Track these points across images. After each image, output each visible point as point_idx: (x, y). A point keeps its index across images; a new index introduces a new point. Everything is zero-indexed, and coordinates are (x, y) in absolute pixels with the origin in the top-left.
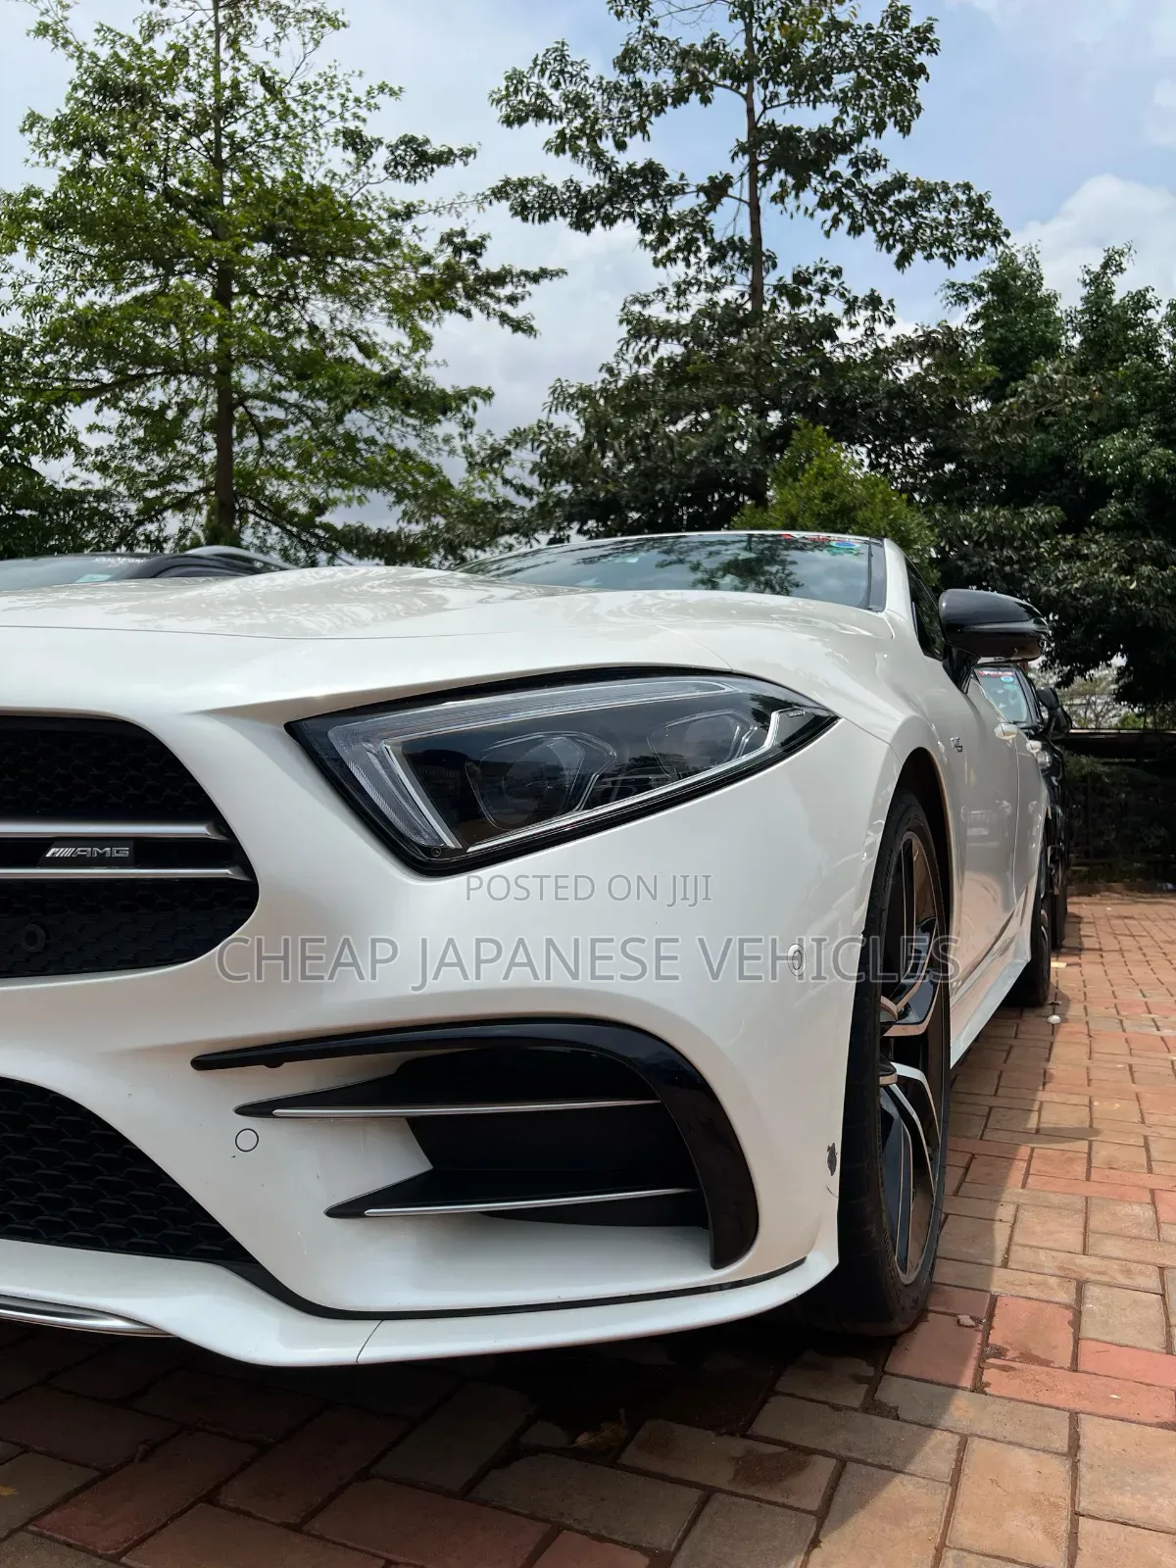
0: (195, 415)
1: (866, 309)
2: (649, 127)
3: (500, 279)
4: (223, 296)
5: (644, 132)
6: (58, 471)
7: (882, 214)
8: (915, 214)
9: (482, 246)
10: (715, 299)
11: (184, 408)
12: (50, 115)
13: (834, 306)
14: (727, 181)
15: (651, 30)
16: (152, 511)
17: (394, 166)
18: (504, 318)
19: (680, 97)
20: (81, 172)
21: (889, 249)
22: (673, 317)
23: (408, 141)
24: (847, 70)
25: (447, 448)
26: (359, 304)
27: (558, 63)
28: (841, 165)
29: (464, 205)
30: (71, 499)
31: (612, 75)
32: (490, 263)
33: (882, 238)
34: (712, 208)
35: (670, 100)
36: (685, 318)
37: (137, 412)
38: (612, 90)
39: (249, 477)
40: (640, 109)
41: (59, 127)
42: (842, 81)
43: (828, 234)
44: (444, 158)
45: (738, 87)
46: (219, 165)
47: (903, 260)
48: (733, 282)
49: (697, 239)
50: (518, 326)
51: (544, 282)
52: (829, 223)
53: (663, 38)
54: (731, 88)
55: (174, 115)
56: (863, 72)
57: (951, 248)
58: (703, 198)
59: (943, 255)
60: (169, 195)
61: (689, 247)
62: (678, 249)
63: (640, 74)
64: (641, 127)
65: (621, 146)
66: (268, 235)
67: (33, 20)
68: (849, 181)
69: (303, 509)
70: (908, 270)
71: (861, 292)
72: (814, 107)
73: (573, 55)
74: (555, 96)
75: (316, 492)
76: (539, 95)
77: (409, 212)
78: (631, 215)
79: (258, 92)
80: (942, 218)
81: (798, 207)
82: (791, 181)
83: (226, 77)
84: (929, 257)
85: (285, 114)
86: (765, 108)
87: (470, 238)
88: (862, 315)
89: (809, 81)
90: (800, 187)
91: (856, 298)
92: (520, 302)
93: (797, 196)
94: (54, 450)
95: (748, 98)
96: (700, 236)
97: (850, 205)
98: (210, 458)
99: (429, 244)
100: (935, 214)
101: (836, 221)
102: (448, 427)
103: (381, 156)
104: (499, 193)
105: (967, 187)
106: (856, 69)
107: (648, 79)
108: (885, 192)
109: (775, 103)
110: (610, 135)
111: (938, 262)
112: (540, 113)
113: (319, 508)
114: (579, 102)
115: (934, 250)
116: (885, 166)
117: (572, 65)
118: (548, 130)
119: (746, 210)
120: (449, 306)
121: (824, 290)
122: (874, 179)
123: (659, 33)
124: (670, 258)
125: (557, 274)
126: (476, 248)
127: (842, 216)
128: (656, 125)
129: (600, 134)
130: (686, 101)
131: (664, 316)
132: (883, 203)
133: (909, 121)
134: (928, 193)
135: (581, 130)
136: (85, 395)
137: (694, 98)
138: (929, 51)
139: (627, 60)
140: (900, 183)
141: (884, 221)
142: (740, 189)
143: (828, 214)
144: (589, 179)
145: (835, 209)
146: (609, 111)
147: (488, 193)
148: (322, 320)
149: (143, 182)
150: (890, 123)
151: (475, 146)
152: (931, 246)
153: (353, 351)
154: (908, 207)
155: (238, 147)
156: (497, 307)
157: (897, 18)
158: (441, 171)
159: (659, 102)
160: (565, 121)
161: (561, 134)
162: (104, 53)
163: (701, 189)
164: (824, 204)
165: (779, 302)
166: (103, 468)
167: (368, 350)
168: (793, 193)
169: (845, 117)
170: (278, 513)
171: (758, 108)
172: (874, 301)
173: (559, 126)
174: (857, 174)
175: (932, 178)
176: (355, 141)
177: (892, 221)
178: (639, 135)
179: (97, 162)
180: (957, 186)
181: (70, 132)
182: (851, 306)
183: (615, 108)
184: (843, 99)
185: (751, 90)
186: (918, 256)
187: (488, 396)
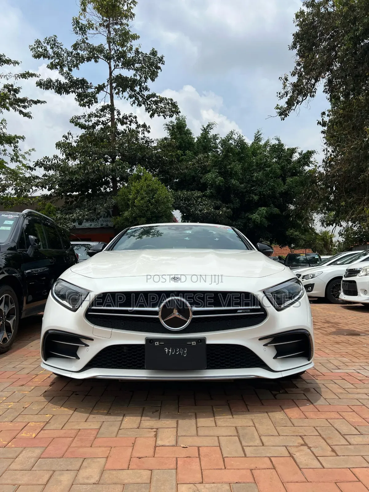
1: (142, 127)
2: (79, 66)
3: (23, 100)
5: (77, 67)
7: (148, 103)
8: (157, 104)
9: (19, 91)
10: (100, 120)
13: (134, 126)
14: (104, 86)
15: (85, 40)
18: (21, 112)
19: (89, 59)
21: (149, 112)
22: (87, 124)
24: (139, 64)
28: (137, 88)
29: (10, 77)
31: (70, 49)
32: (19, 96)
33: (147, 109)
34: (98, 93)
35: (86, 60)
36: (90, 124)
38: (69, 54)
40: (77, 61)
43: (132, 105)
44: (8, 62)
45: (108, 61)
47: (152, 116)
48: (105, 116)
49: (92, 101)
50: (25, 115)
51: (39, 104)
52: (132, 102)
53: (88, 43)
54: (105, 60)
56: (143, 64)
57: (165, 114)
58: (96, 90)
59: (163, 115)
61: (90, 102)
62: (86, 102)
63: (79, 51)
64: (76, 66)
65: (71, 70)
68: (138, 92)
70: (153, 118)
71: (141, 123)
72: (129, 71)
74: (50, 52)
76: (45, 50)
78: (74, 92)
80: (163, 106)
81: (123, 97)
82: (121, 89)
84: (159, 116)
86: (115, 68)
87: (14, 87)
89: (128, 64)
90: (123, 91)
91: (139, 125)
92: (27, 108)
93: (122, 94)
95: (109, 64)
96: (93, 100)
97: (138, 98)
101: (134, 103)
105: (171, 100)
107: (81, 53)
108: (149, 97)
109: (118, 67)
110: (67, 66)
111: (162, 117)
112: (45, 56)
114: (58, 55)
115: (160, 114)
116: (149, 91)
117: (57, 43)
119: (109, 96)
121: (131, 121)
122: (146, 93)
123: (87, 41)
124: (84, 105)
125: (43, 102)
126: (16, 91)
127: (136, 101)
128: (81, 66)
129: (64, 65)
130: (91, 61)
131: (84, 123)
132: (148, 100)
133: (154, 78)
134: (161, 100)
135: (58, 63)
137: (93, 60)
138: (162, 63)
139: (75, 47)
140: (154, 95)
141: (148, 104)
142: (107, 89)
143: (132, 100)
144: (63, 80)
145: (134, 99)
146: (67, 59)
147: (20, 75)
150: (149, 78)
151: (19, 61)
152: (160, 113)
154: (156, 103)
156: (19, 108)
157: (154, 53)
158: (6, 65)
159: (82, 59)
160: (53, 60)
161: (52, 63)
163: (96, 88)
164: (131, 97)
165: (117, 123)
168: (121, 92)
169: (137, 74)
171: (113, 68)
172: (144, 126)
173: (51, 61)
174: (141, 91)
175: (163, 95)
177: (150, 105)
178: (76, 68)
180: (169, 99)
183: (69, 58)
184: (137, 70)
185: (111, 62)
186: (156, 115)
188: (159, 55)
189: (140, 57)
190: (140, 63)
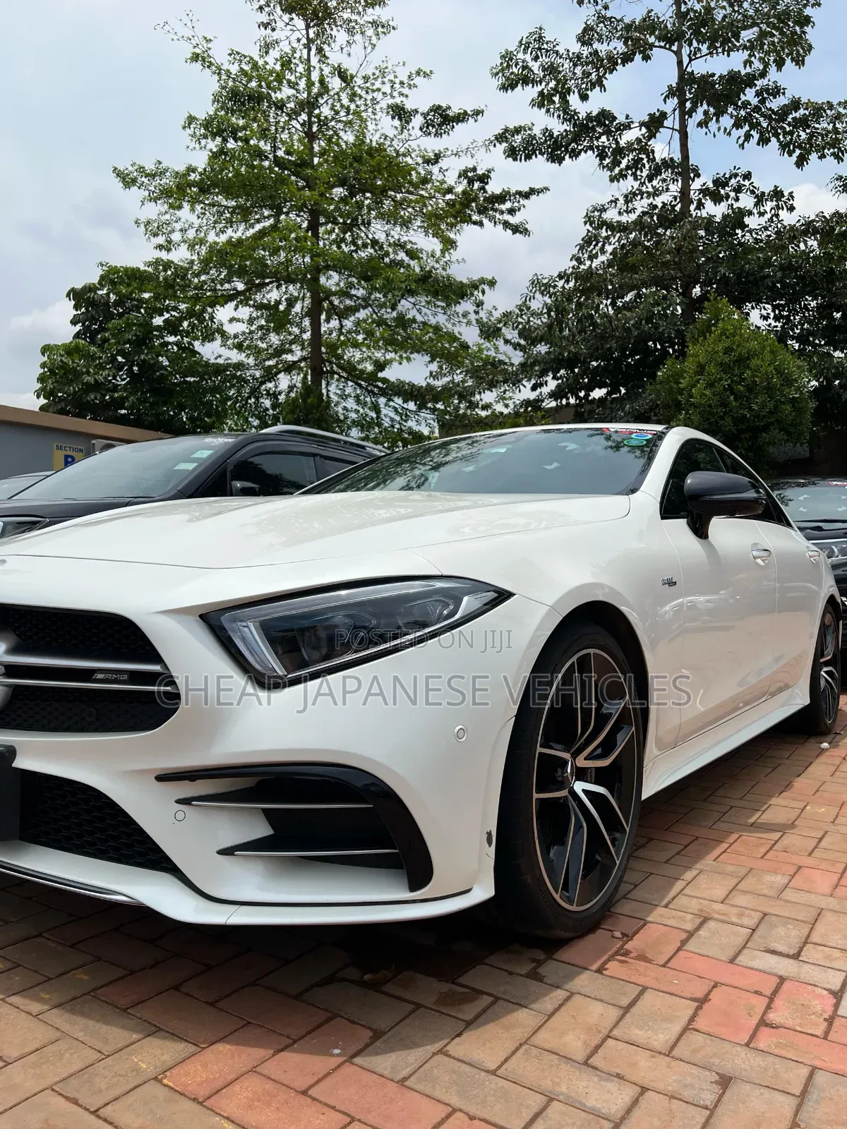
0: (297, 308)
1: (772, 201)
2: (605, 82)
3: (502, 198)
4: (314, 226)
5: (602, 86)
6: (211, 351)
7: (784, 128)
8: (808, 127)
9: (489, 177)
10: (654, 203)
11: (291, 302)
12: (202, 116)
14: (663, 115)
15: (603, 12)
16: (270, 375)
17: (426, 129)
18: (506, 225)
19: (627, 58)
20: (222, 151)
21: (790, 154)
22: (625, 219)
23: (436, 109)
24: (751, 27)
25: (465, 321)
26: (406, 224)
27: (537, 43)
28: (750, 95)
29: (476, 149)
30: (219, 370)
31: (576, 48)
32: (494, 188)
33: (784, 147)
34: (652, 135)
35: (619, 61)
36: (633, 217)
37: (260, 307)
38: (577, 60)
39: (333, 347)
40: (598, 70)
41: (207, 124)
42: (747, 35)
43: (742, 146)
44: (461, 118)
45: (670, 46)
46: (311, 136)
47: (801, 162)
48: (667, 190)
49: (642, 159)
50: (516, 229)
51: (533, 197)
52: (743, 138)
53: (612, 17)
54: (664, 47)
55: (280, 106)
56: (764, 27)
57: (839, 149)
58: (644, 130)
59: (833, 154)
60: (277, 161)
61: (636, 165)
62: (628, 167)
63: (596, 45)
64: (599, 83)
65: (584, 97)
66: (342, 183)
67: (188, 51)
68: (756, 107)
69: (369, 367)
70: (806, 167)
71: (767, 188)
72: (729, 55)
73: (548, 36)
74: (535, 66)
75: (378, 355)
76: (524, 68)
77: (438, 157)
78: (591, 148)
79: (335, 83)
80: (830, 127)
81: (719, 129)
82: (712, 110)
83: (315, 76)
84: (822, 157)
85: (353, 96)
86: (691, 60)
87: (480, 172)
88: (769, 205)
89: (722, 38)
90: (719, 113)
91: (763, 193)
92: (517, 213)
93: (718, 121)
94: (208, 337)
95: (678, 54)
96: (644, 156)
97: (759, 124)
98: (307, 336)
99: (451, 179)
100: (824, 125)
101: (748, 137)
102: (466, 306)
103: (418, 121)
104: (501, 138)
106: (758, 25)
107: (602, 48)
108: (784, 112)
109: (698, 55)
110: (576, 91)
111: (830, 160)
112: (526, 79)
113: (381, 366)
114: (551, 70)
115: (826, 151)
116: (784, 94)
117: (547, 43)
118: (532, 92)
119: (677, 135)
120: (468, 220)
121: (738, 190)
122: (775, 104)
123: (609, 14)
124: (622, 175)
125: (542, 191)
126: (484, 179)
127: (752, 132)
129: (569, 91)
130: (632, 60)
131: (617, 218)
132: (783, 120)
133: (803, 57)
134: (818, 111)
135: (555, 89)
136: (228, 298)
137: (638, 57)
138: (813, 6)
139: (586, 37)
140: (796, 104)
141: (785, 133)
142: (672, 121)
143: (742, 132)
144: (558, 127)
145: (747, 128)
146: (574, 74)
147: (493, 138)
148: (381, 237)
149: (260, 154)
150: (788, 61)
151: (483, 107)
152: (824, 148)
153: (402, 256)
154: (803, 123)
155: (323, 123)
156: (501, 217)
158: (459, 127)
159: (611, 63)
160: (544, 84)
161: (541, 94)
162: (234, 69)
163: (642, 124)
164: (738, 125)
165: (703, 201)
166: (239, 347)
167: (413, 254)
168: (715, 118)
169: (753, 59)
170: (352, 373)
171: (686, 60)
172: (777, 194)
173: (539, 88)
174: (763, 101)
175: (820, 99)
176: (401, 113)
177: (791, 133)
178: (598, 88)
179: (231, 144)
180: (840, 104)
181: (213, 128)
182: (760, 199)
183: (578, 70)
184: (751, 47)
185: (680, 47)
186: (814, 157)
187: (492, 283)
189: (746, 10)
190: (754, 24)
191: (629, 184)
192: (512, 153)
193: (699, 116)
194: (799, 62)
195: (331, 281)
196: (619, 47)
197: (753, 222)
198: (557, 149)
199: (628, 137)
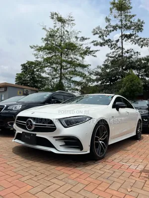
0: (58, 68)
3: (92, 51)
4: (61, 55)
6: (44, 75)
10: (117, 53)
11: (57, 67)
13: (132, 53)
14: (119, 40)
16: (53, 79)
17: (80, 40)
19: (113, 31)
20: (47, 43)
23: (82, 37)
25: (86, 71)
26: (76, 55)
27: (99, 28)
28: (133, 37)
29: (88, 44)
30: (45, 78)
31: (105, 29)
32: (91, 50)
33: (139, 45)
34: (117, 43)
36: (114, 56)
37: (52, 68)
38: (105, 31)
39: (64, 75)
40: (108, 32)
41: (45, 39)
42: (132, 28)
43: (132, 44)
44: (86, 39)
45: (120, 29)
46: (61, 41)
47: (141, 47)
48: (119, 51)
50: (94, 56)
51: (97, 51)
53: (111, 25)
55: (57, 36)
60: (56, 45)
61: (115, 47)
62: (113, 47)
65: (106, 36)
66: (66, 49)
67: (42, 28)
68: (134, 39)
69: (69, 78)
71: (136, 52)
72: (130, 30)
73: (100, 27)
74: (98, 32)
75: (71, 76)
77: (82, 45)
78: (107, 44)
79: (66, 33)
81: (128, 42)
83: (62, 32)
85: (68, 35)
88: (136, 54)
89: (129, 28)
90: (128, 39)
92: (95, 54)
94: (43, 72)
97: (135, 41)
98: (59, 73)
99: (84, 48)
100: (145, 42)
102: (86, 69)
103: (79, 39)
104: (92, 42)
107: (109, 29)
108: (139, 40)
111: (146, 47)
112: (97, 34)
113: (71, 78)
114: (101, 32)
115: (146, 45)
116: (139, 37)
118: (98, 35)
119: (121, 43)
120: (86, 54)
121: (131, 52)
122: (137, 38)
124: (112, 49)
125: (99, 50)
126: (89, 48)
127: (133, 42)
128: (110, 34)
129: (104, 35)
131: (111, 56)
134: (144, 39)
135: (102, 35)
136: (46, 67)
137: (115, 30)
138: (143, 24)
140: (141, 39)
141: (139, 43)
142: (120, 41)
144: (102, 41)
146: (105, 33)
148: (72, 57)
149: (53, 44)
150: (139, 31)
153: (76, 60)
154: (142, 41)
155: (63, 39)
156: (92, 54)
157: (139, 21)
159: (111, 31)
160: (100, 34)
162: (50, 31)
163: (115, 41)
164: (131, 41)
165: (125, 53)
166: (48, 74)
167: (78, 60)
169: (134, 31)
170: (66, 78)
171: (123, 31)
172: (137, 52)
176: (76, 37)
178: (108, 35)
179: (49, 42)
180: (148, 38)
181: (46, 40)
182: (135, 53)
185: (122, 29)
186: (144, 46)
187: (90, 65)
188: (141, 21)
189: (133, 24)
190: (134, 26)
191: (113, 50)
192: (94, 45)
193: (125, 40)
194: (141, 31)
195: (64, 64)
196: (112, 29)
197: (133, 57)
198: (101, 45)
199: (113, 43)
